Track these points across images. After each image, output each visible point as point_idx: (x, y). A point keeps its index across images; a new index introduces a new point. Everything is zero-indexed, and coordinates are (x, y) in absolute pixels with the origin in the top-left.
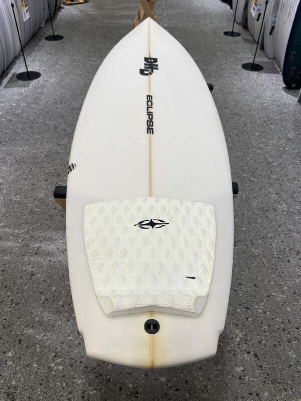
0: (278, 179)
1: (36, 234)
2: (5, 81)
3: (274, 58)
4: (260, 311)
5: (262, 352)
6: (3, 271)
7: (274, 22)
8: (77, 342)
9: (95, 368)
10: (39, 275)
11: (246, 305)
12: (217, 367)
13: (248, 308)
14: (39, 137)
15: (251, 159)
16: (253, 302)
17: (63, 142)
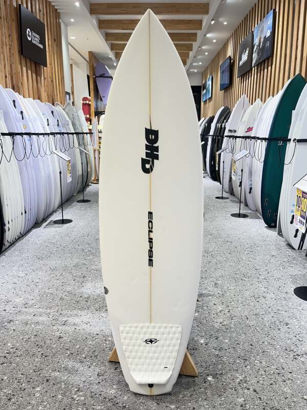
0: (265, 279)
1: (64, 312)
2: (44, 224)
3: (257, 211)
4: (256, 361)
5: (260, 389)
6: (36, 335)
7: (251, 185)
8: (97, 382)
9: (112, 399)
10: (66, 338)
11: (245, 358)
12: (221, 398)
13: (246, 360)
14: (69, 255)
15: (243, 267)
16: (251, 356)
17: (89, 258)
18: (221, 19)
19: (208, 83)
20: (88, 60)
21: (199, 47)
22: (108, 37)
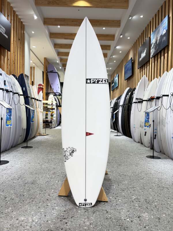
18: (127, 35)
19: (115, 79)
20: (43, 64)
21: (111, 56)
22: (56, 45)
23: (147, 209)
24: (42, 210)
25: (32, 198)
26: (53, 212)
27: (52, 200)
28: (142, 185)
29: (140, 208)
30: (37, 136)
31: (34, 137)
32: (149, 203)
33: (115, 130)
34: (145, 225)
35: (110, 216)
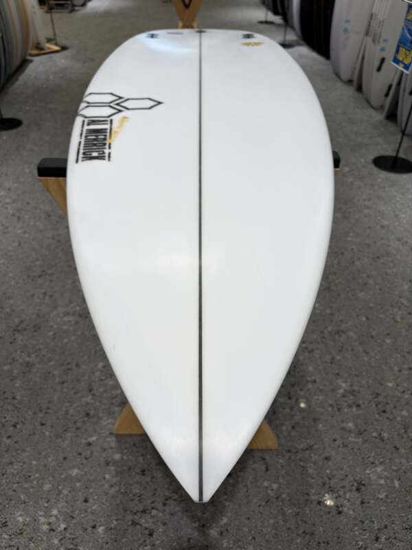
23: (381, 445)
24: (75, 472)
25: (41, 411)
26: (107, 476)
27: (101, 415)
28: (364, 319)
29: (360, 440)
30: (31, 55)
31: (24, 63)
32: (384, 412)
33: (276, 13)
34: (376, 526)
35: (275, 486)
